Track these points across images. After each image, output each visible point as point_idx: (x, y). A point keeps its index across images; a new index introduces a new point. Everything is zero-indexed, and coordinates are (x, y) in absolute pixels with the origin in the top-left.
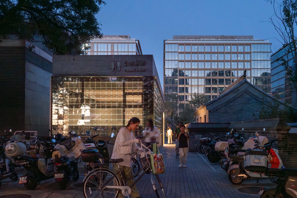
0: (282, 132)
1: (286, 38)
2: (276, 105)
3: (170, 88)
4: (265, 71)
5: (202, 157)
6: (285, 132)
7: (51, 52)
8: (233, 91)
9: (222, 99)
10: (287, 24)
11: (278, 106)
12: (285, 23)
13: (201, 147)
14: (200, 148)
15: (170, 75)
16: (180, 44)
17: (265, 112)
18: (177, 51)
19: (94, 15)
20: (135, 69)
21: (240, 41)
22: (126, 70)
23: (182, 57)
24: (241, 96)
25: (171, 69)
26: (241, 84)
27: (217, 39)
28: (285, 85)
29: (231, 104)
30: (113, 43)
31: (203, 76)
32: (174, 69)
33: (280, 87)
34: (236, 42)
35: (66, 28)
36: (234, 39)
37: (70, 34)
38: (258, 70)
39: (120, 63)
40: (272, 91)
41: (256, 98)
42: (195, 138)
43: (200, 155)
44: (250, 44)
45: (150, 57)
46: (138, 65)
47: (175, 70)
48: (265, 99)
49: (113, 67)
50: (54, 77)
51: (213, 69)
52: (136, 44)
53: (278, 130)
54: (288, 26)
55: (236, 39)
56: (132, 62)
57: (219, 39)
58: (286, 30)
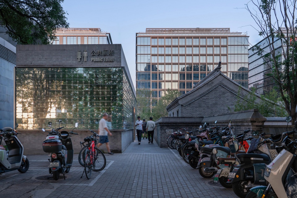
0: (256, 124)
1: (263, 26)
2: (253, 98)
3: (143, 84)
4: (243, 65)
5: (173, 152)
6: (260, 124)
7: (16, 42)
8: (207, 84)
9: (195, 93)
10: (264, 11)
11: (254, 99)
12: (261, 10)
13: (172, 142)
14: (171, 144)
15: (143, 70)
16: (153, 38)
17: (240, 106)
18: (150, 45)
19: (60, 3)
20: (103, 60)
21: (216, 33)
22: (93, 60)
23: (154, 51)
24: (215, 89)
25: (144, 63)
26: (215, 77)
27: (192, 32)
28: (263, 80)
29: (205, 98)
30: (82, 37)
31: (177, 70)
32: (147, 63)
33: (258, 82)
34: (212, 34)
35: (31, 16)
36: (210, 32)
37: (34, 23)
38: (235, 64)
39: (87, 52)
40: (250, 86)
41: (232, 92)
42: (166, 132)
43: (171, 150)
44: (226, 37)
45: (119, 47)
46: (106, 55)
47: (148, 65)
48: (240, 93)
49: (79, 57)
50: (18, 68)
51: (187, 64)
52: (107, 37)
53: (252, 122)
54: (265, 13)
55: (212, 32)
56: (99, 52)
57: (194, 32)
58: (263, 17)
